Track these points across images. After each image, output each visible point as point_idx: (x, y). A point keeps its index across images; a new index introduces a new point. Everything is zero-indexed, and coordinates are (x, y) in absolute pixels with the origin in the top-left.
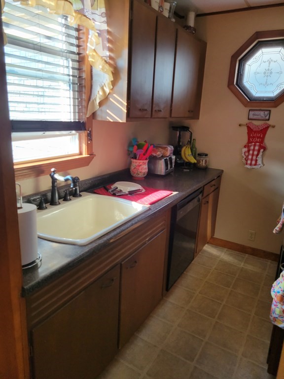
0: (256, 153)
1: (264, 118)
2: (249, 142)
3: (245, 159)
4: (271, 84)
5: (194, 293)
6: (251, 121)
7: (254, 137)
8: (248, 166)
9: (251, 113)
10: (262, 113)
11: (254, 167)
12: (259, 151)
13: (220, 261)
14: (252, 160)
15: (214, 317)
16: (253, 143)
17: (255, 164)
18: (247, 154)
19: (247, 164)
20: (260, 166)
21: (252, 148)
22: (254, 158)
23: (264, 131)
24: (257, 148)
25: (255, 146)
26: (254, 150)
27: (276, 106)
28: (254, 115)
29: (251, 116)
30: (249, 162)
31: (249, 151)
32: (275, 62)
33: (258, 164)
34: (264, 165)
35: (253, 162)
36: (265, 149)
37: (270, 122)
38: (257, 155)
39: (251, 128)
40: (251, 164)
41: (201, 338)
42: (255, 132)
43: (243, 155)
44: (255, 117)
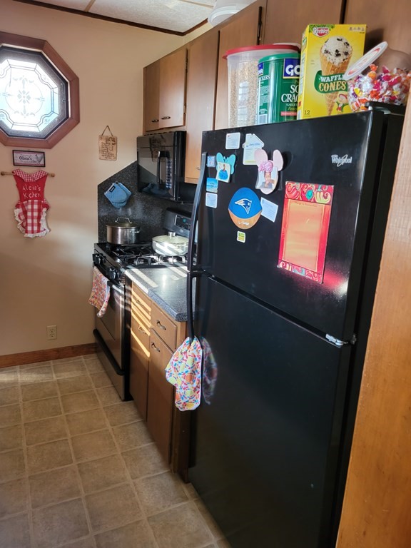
0: (36, 214)
1: (37, 163)
2: (22, 199)
3: (22, 225)
4: (32, 114)
5: (21, 450)
6: (17, 168)
7: (28, 192)
8: (30, 235)
9: (17, 155)
10: (33, 156)
11: (37, 235)
12: (40, 211)
13: (21, 386)
14: (33, 225)
15: (71, 462)
16: (30, 201)
17: (39, 231)
18: (22, 217)
19: (27, 232)
20: (45, 232)
21: (30, 207)
22: (35, 221)
23: (41, 181)
24: (36, 207)
25: (33, 204)
26: (32, 210)
27: (50, 147)
28: (21, 158)
29: (18, 161)
30: (29, 228)
31: (25, 212)
32: (31, 82)
33: (41, 229)
34: (50, 230)
35: (36, 228)
36: (47, 207)
37: (47, 170)
38: (39, 218)
39: (21, 178)
40: (33, 232)
41: (77, 498)
42: (29, 184)
43: (17, 219)
44: (24, 162)
